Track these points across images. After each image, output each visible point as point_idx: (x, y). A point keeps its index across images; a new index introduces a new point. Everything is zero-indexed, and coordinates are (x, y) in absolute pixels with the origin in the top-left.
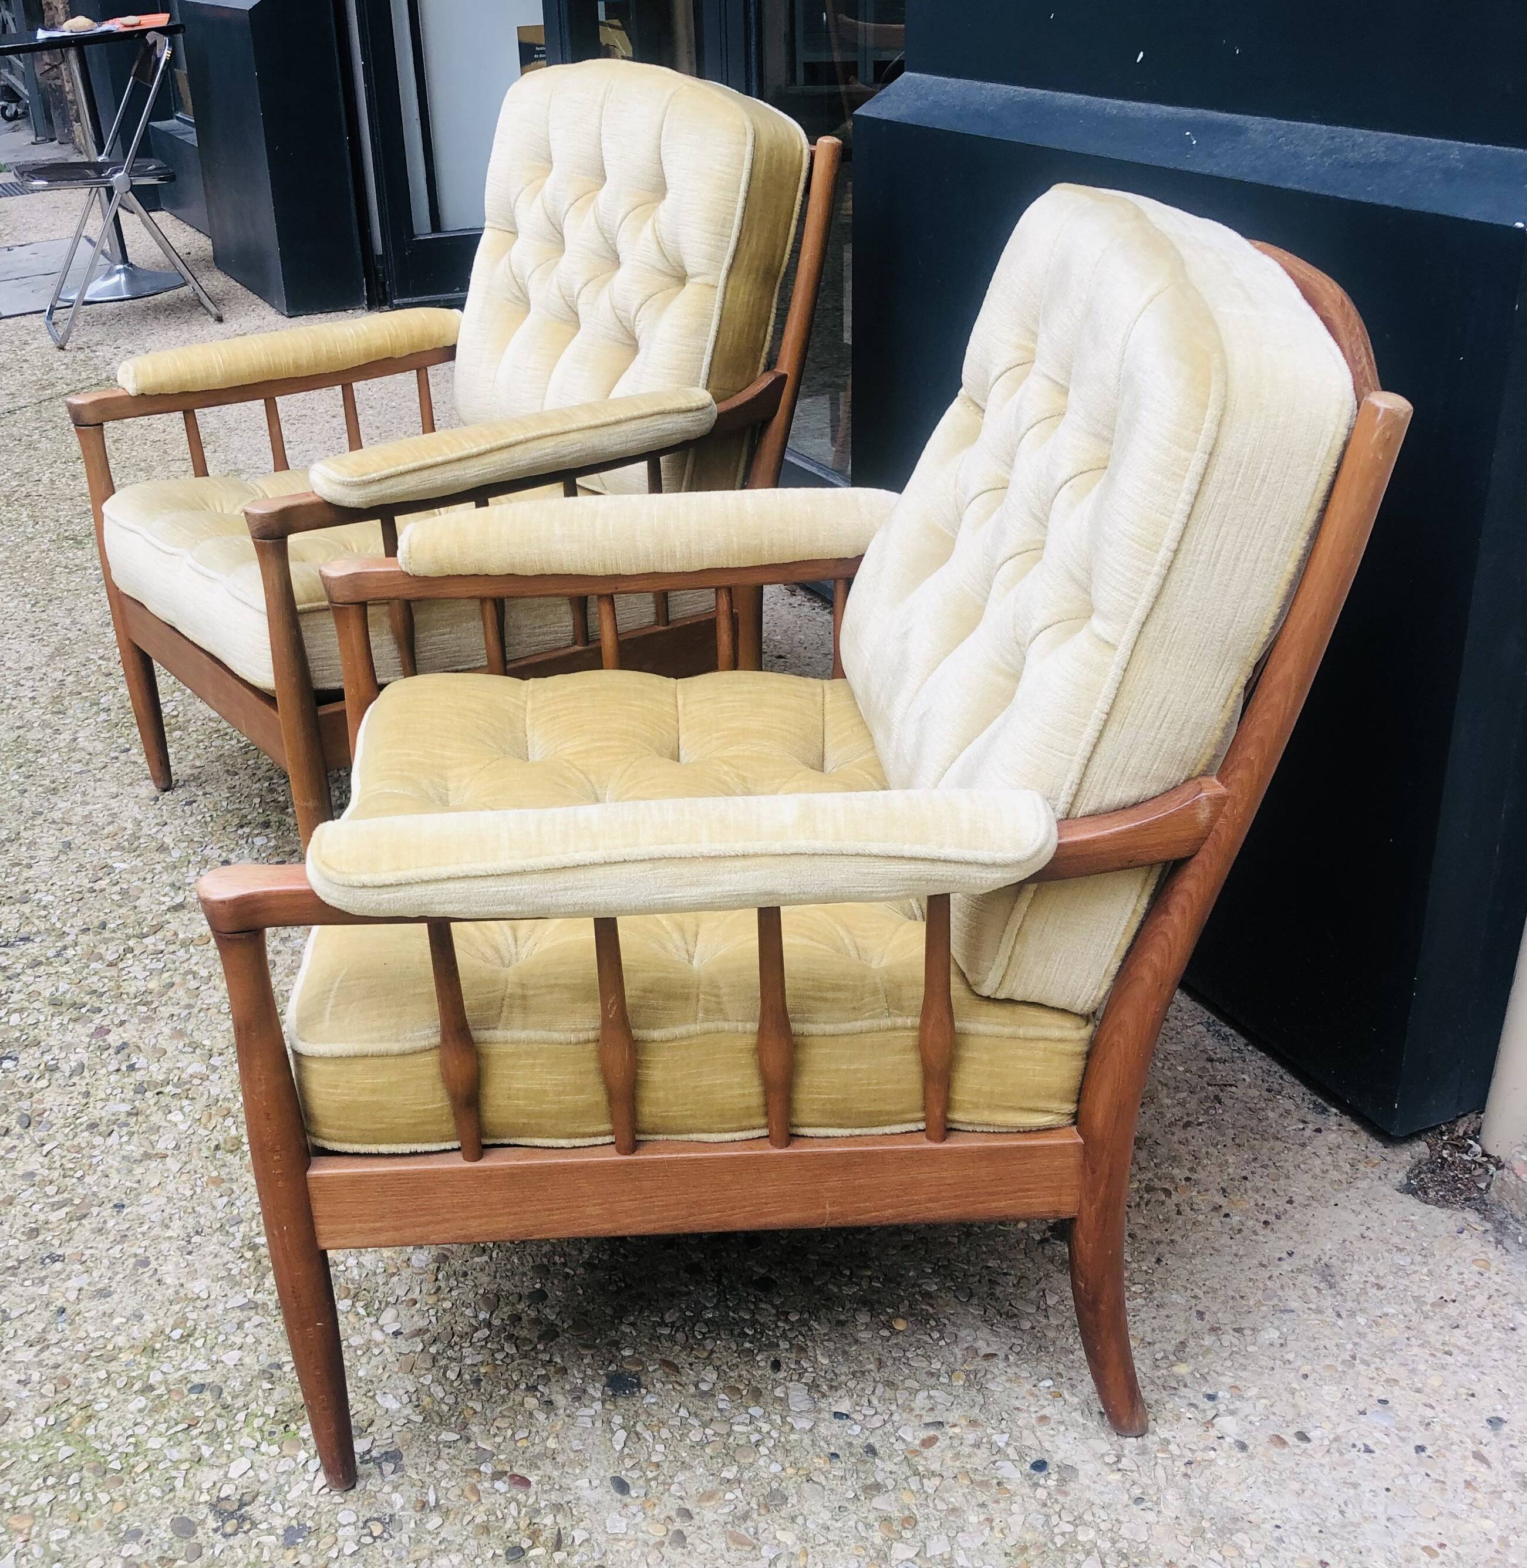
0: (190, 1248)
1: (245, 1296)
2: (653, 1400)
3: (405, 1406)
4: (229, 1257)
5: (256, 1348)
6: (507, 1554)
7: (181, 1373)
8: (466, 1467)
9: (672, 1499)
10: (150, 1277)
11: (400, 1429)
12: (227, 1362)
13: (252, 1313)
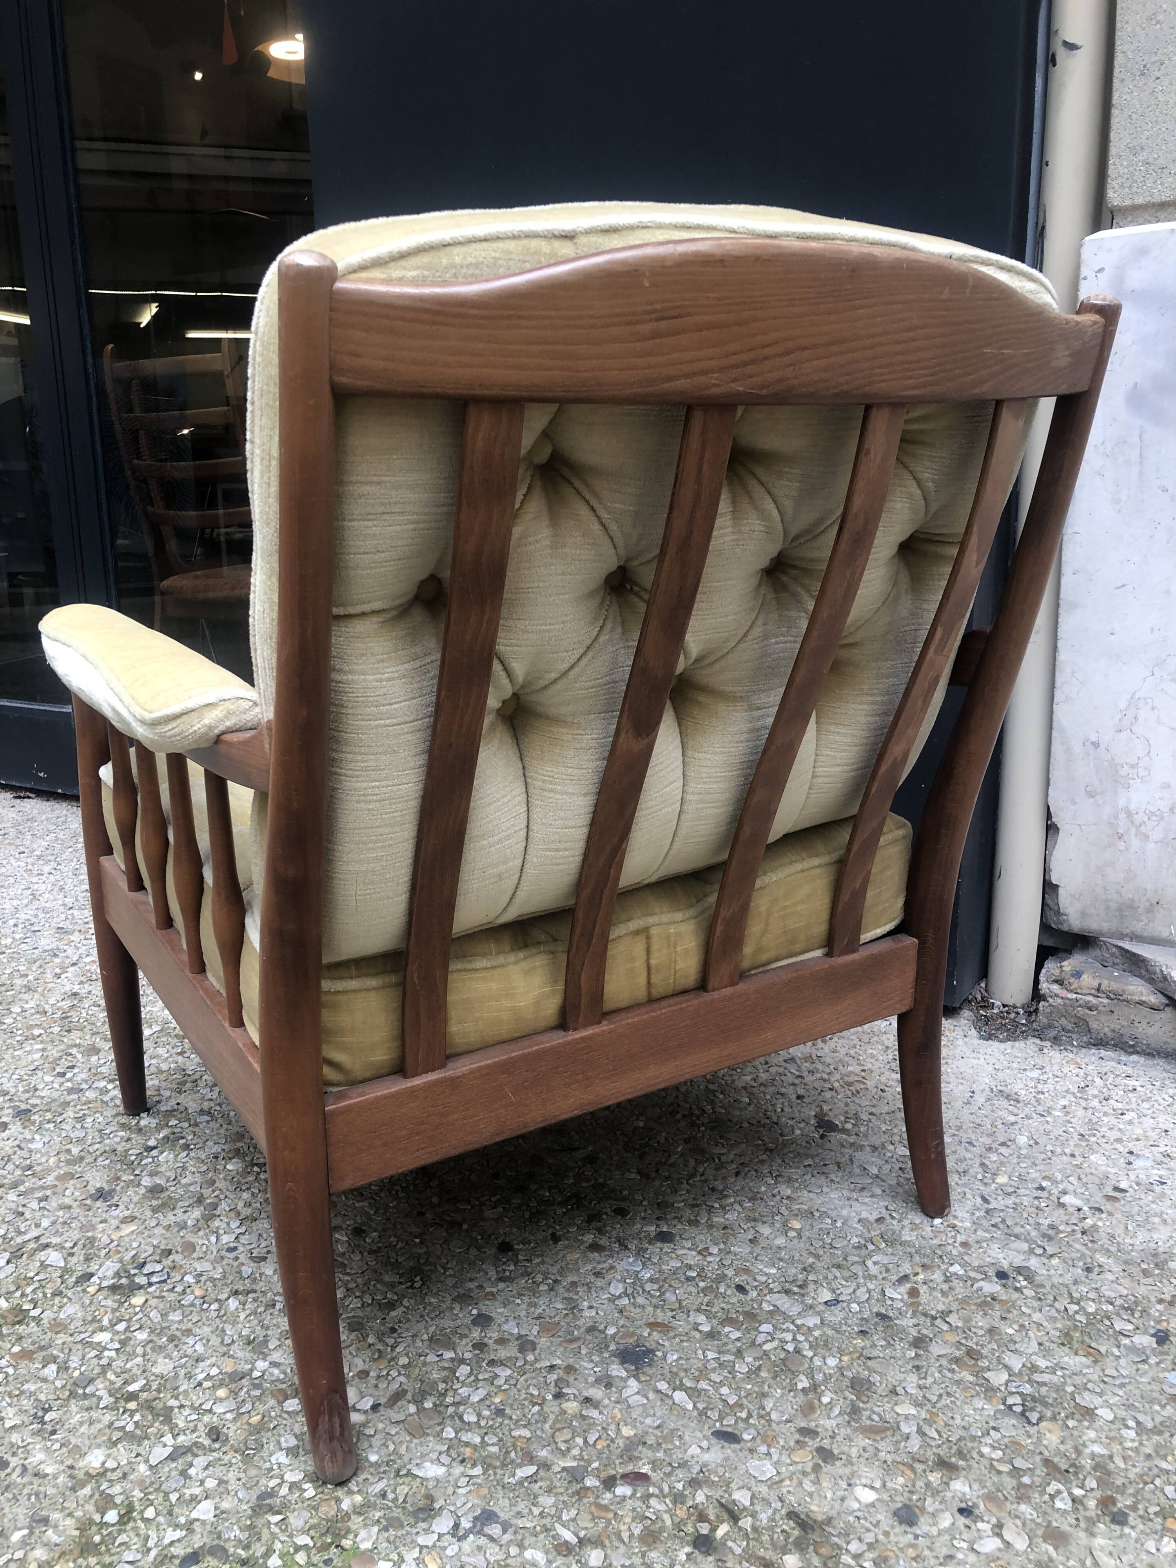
0: (49, 1428)
1: (165, 1445)
2: (675, 1357)
3: (450, 1466)
4: (108, 1418)
5: (227, 1489)
6: (695, 1547)
7: (153, 1553)
8: (570, 1491)
9: (782, 1425)
10: (22, 1475)
11: (468, 1489)
12: (202, 1517)
13: (189, 1458)
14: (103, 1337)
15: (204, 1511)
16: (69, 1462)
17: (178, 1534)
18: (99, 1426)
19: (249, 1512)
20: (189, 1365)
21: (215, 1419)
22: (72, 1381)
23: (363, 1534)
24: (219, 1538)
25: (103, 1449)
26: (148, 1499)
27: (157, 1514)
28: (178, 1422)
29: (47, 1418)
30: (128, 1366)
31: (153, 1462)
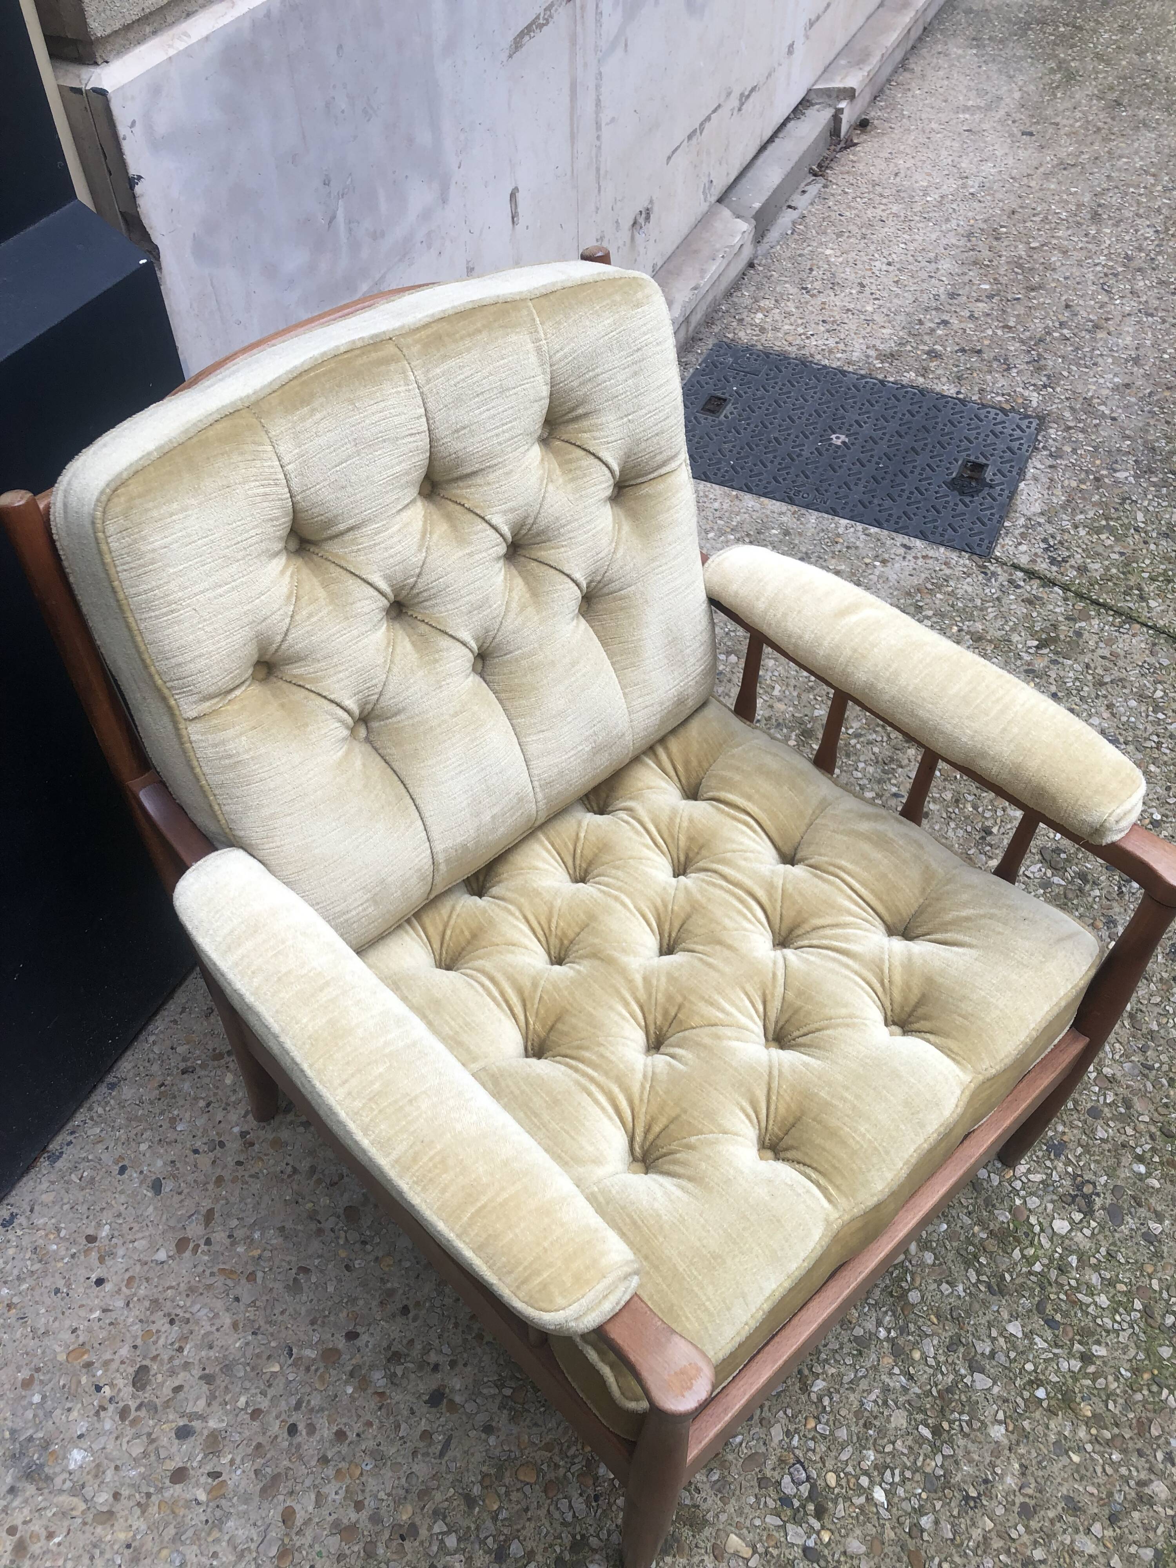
0: (983, 1487)
1: (973, 1381)
4: (961, 1441)
5: (994, 1319)
10: (1028, 1486)
12: (1020, 1328)
13: (978, 1357)
14: (879, 1495)
15: (1015, 1328)
16: (1007, 1452)
17: (1037, 1339)
18: (970, 1444)
19: (1007, 1297)
20: (894, 1397)
21: (941, 1351)
22: (932, 1495)
23: (1001, 1218)
24: (1031, 1311)
25: (988, 1430)
26: (1020, 1373)
27: (1028, 1361)
28: (950, 1380)
29: (974, 1494)
30: (906, 1451)
31: (990, 1382)
